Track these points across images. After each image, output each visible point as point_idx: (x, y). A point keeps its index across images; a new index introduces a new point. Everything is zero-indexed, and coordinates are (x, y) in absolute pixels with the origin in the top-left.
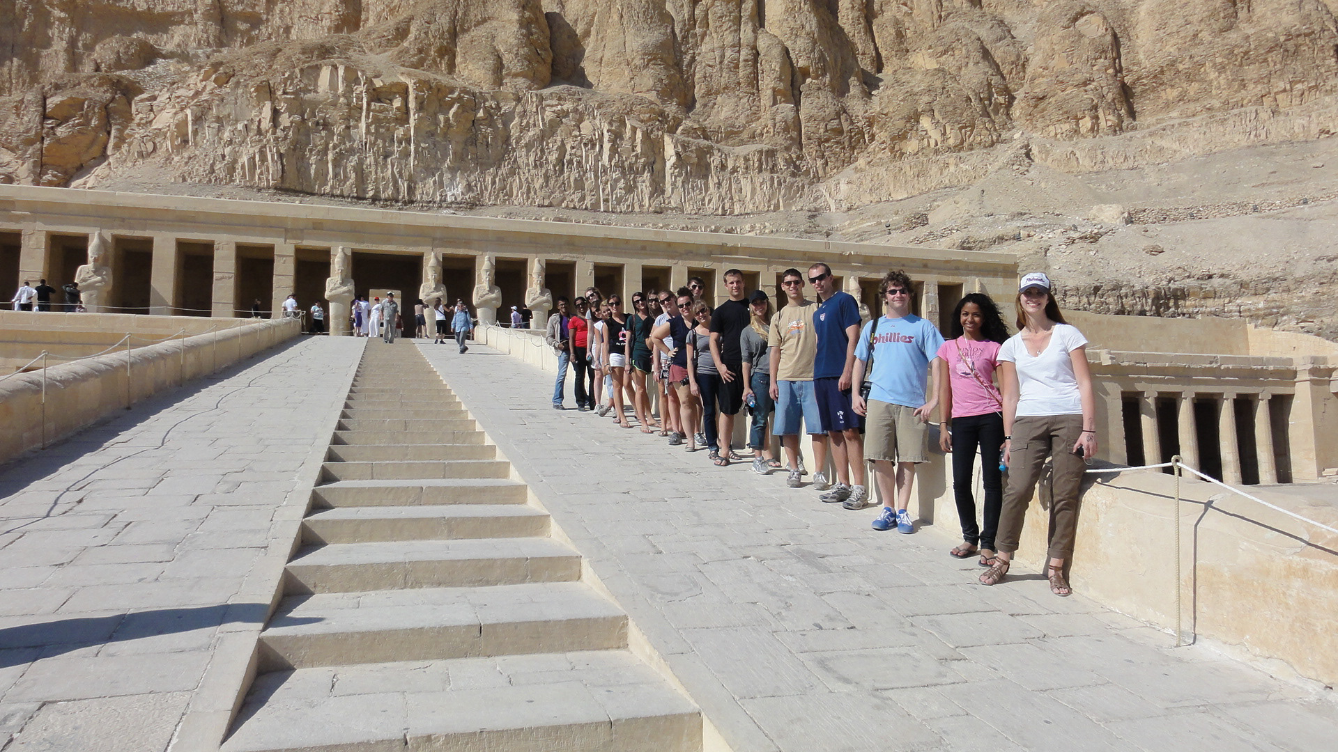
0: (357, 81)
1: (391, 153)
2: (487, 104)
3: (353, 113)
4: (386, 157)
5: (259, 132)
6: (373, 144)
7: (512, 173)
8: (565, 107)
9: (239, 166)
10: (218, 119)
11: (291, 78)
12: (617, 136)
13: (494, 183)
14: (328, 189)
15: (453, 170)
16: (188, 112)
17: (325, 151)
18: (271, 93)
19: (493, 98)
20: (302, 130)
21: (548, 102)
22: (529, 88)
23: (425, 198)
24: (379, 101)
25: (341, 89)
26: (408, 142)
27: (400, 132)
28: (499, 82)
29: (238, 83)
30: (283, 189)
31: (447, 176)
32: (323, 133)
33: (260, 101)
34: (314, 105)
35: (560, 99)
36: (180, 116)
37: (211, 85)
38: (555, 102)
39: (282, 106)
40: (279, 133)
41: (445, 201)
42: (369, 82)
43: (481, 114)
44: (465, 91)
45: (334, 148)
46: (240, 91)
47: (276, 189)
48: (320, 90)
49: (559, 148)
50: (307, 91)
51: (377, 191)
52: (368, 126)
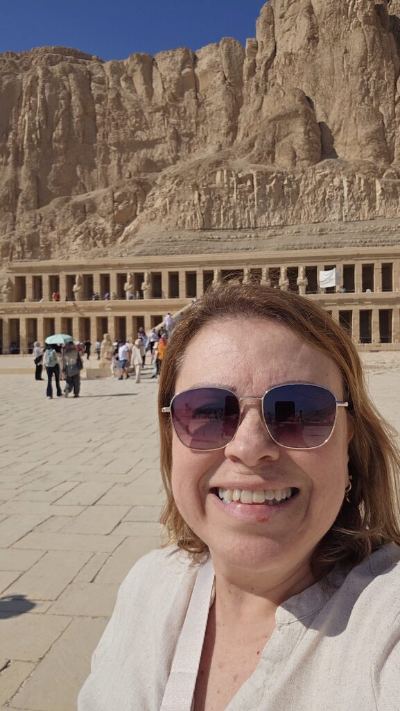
0: (232, 176)
1: (247, 206)
2: (289, 177)
3: (230, 190)
4: (245, 208)
5: (194, 205)
6: (239, 204)
7: (301, 208)
8: (326, 172)
9: (186, 221)
10: (178, 202)
11: (205, 179)
12: (351, 183)
13: (292, 214)
14: (221, 226)
15: (274, 211)
16: (167, 199)
17: (220, 210)
18: (198, 187)
19: (292, 173)
20: (210, 201)
21: (318, 171)
22: (309, 165)
23: (262, 226)
24: (241, 183)
25: (225, 181)
26: (254, 200)
27: (250, 197)
28: (294, 164)
29: (185, 184)
30: (203, 229)
31: (271, 214)
32: (219, 202)
33: (193, 190)
34: (215, 188)
35: (323, 168)
36: (164, 202)
37: (175, 186)
38: (321, 170)
39: (202, 192)
40: (202, 205)
41: (270, 226)
42: (237, 175)
43: (286, 182)
44: (278, 173)
45: (224, 207)
46: (186, 187)
47: (201, 229)
48: (217, 183)
49: (323, 193)
50: (211, 183)
51: (241, 224)
52: (237, 196)
